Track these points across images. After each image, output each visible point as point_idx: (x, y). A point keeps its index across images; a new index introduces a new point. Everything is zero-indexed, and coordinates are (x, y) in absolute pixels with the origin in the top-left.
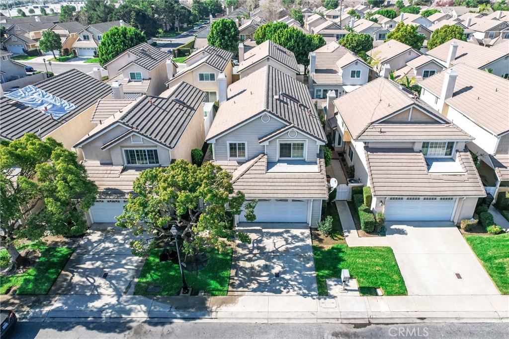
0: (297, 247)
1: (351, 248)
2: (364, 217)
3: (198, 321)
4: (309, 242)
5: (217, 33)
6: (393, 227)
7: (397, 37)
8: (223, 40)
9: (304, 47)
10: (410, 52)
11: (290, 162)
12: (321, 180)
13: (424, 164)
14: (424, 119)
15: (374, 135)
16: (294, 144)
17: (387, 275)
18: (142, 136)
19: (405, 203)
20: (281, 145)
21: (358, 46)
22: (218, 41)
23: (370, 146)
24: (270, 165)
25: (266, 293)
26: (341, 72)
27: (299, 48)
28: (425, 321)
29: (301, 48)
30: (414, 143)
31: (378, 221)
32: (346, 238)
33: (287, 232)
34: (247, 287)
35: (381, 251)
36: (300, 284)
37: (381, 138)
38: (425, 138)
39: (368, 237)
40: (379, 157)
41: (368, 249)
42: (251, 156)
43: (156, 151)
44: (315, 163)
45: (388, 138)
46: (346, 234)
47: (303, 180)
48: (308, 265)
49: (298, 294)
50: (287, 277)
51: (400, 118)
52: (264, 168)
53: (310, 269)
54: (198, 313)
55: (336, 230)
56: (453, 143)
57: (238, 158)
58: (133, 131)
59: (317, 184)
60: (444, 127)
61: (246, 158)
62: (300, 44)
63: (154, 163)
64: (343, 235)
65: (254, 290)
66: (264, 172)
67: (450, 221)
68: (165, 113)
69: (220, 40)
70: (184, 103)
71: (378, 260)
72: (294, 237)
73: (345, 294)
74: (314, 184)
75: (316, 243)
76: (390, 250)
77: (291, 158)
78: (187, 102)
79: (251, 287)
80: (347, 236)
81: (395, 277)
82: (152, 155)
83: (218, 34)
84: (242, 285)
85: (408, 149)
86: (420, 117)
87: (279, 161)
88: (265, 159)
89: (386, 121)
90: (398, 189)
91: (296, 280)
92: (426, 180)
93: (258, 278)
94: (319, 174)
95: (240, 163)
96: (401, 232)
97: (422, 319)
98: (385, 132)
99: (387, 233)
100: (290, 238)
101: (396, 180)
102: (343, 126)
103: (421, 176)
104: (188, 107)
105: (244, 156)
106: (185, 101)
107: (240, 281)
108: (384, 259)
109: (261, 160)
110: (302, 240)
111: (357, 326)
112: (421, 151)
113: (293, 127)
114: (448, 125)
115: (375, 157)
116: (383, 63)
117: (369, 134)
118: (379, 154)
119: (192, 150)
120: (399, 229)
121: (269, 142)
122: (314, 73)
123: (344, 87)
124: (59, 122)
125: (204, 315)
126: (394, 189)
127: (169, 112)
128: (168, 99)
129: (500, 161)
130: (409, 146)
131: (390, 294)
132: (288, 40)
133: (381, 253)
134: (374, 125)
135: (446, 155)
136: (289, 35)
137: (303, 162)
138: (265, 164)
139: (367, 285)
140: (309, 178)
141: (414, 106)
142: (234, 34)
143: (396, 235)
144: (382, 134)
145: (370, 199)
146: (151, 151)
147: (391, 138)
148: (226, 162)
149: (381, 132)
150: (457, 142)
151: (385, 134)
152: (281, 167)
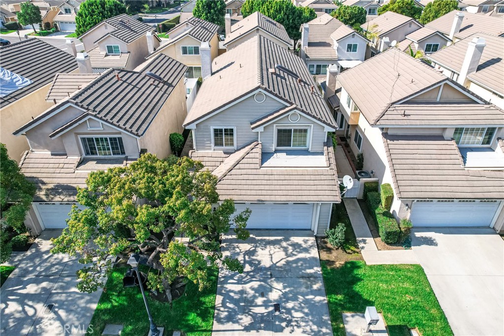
0: (299, 260)
1: (371, 267)
2: (384, 224)
4: (314, 253)
5: (203, 6)
6: (418, 235)
7: (393, 9)
8: (209, 14)
9: (294, 20)
10: (410, 24)
11: (289, 153)
12: (330, 177)
13: (459, 156)
14: (457, 97)
15: (395, 120)
16: (295, 131)
17: (423, 309)
18: (101, 121)
19: (435, 206)
20: (279, 131)
21: (350, 19)
22: (204, 14)
23: (390, 132)
24: (265, 156)
26: (336, 45)
27: (289, 21)
29: (291, 21)
30: (444, 129)
31: (403, 230)
32: (362, 251)
33: (286, 240)
34: (237, 322)
35: (409, 270)
36: (307, 314)
37: (405, 123)
38: (459, 123)
39: (389, 249)
40: (401, 147)
41: (392, 268)
42: (241, 145)
43: (120, 139)
44: (322, 154)
45: (414, 122)
46: (361, 245)
47: (307, 177)
48: (315, 287)
49: (304, 332)
50: (290, 305)
51: (426, 98)
52: (258, 161)
53: (317, 293)
55: (349, 241)
56: (494, 129)
57: (224, 147)
58: (88, 115)
59: (326, 182)
60: (483, 108)
61: (235, 147)
62: (290, 17)
63: (119, 154)
64: (357, 247)
65: (247, 328)
66: (258, 166)
67: (489, 227)
68: (136, 90)
69: (206, 14)
70: (160, 79)
71: (407, 285)
72: (296, 246)
74: (322, 182)
75: (325, 256)
76: (419, 270)
77: (291, 148)
78: (164, 77)
79: (242, 323)
80: (363, 248)
81: (434, 311)
82: (116, 144)
83: (204, 7)
84: (231, 318)
85: (437, 136)
86: (452, 96)
87: (276, 151)
88: (258, 150)
89: (410, 101)
90: (428, 189)
91: (300, 310)
92: (464, 178)
94: (328, 169)
95: (228, 153)
96: (430, 242)
98: (409, 115)
99: (412, 243)
100: (290, 248)
101: (425, 177)
102: (349, 106)
103: (456, 172)
104: (165, 83)
105: (232, 145)
106: (162, 76)
107: (228, 311)
108: (414, 283)
109: (253, 151)
110: (306, 250)
112: (452, 139)
113: (295, 108)
114: (488, 106)
115: (397, 147)
116: (381, 37)
117: (390, 117)
118: (400, 142)
119: (170, 135)
120: (426, 238)
121: (264, 127)
122: (307, 47)
123: (339, 62)
124: (5, 101)
126: (423, 189)
127: (140, 89)
128: (140, 73)
130: (438, 132)
132: (278, 11)
133: (409, 274)
134: (395, 105)
135: (483, 143)
136: (278, 7)
137: (306, 152)
138: (259, 156)
139: (398, 324)
140: (315, 174)
141: (447, 82)
142: (221, 8)
143: (424, 247)
144: (406, 117)
145: (390, 200)
146: (115, 139)
147: (418, 122)
148: (210, 152)
149: (405, 115)
150: (500, 128)
151: (409, 117)
152: (280, 160)
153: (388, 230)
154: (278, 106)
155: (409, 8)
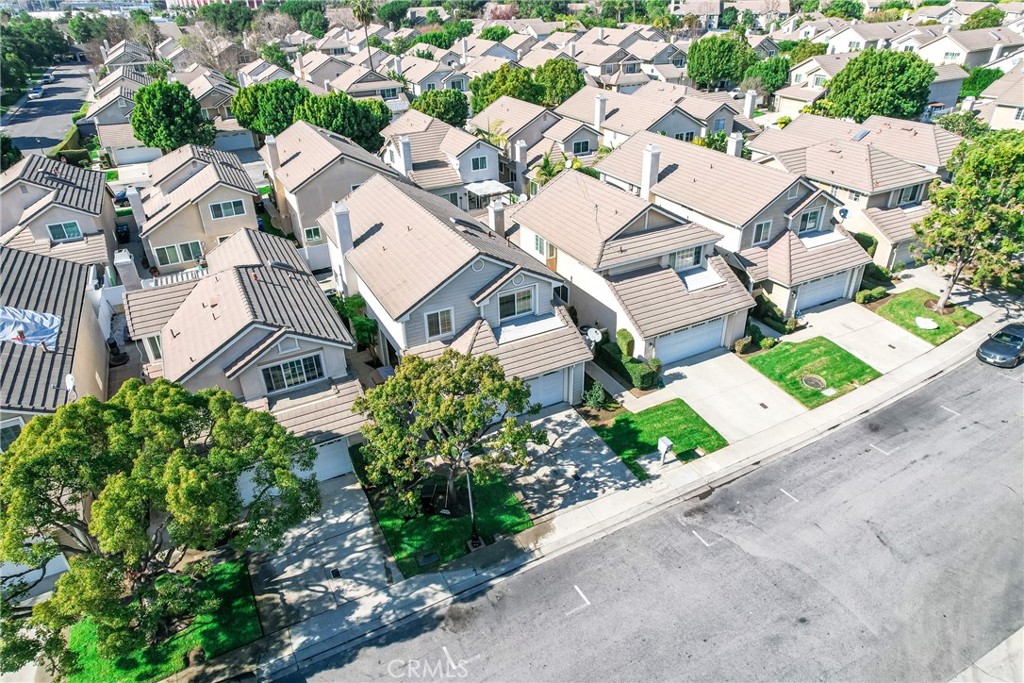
0: (574, 436)
1: (639, 414)
2: (636, 372)
3: (523, 570)
4: (584, 424)
5: (156, 113)
6: (667, 373)
8: (172, 127)
11: (518, 322)
12: (573, 336)
13: (680, 282)
14: (663, 222)
15: (614, 259)
16: (519, 295)
18: (296, 337)
19: (674, 338)
20: (502, 301)
23: (611, 274)
24: (496, 331)
25: (578, 503)
26: (454, 163)
28: (761, 464)
30: (660, 258)
31: (654, 370)
32: (624, 405)
33: (549, 421)
34: (551, 506)
35: (673, 405)
36: (610, 477)
37: (624, 260)
38: (671, 249)
39: (646, 395)
40: (627, 286)
41: (657, 408)
42: (461, 327)
44: (552, 315)
45: (632, 257)
46: (620, 400)
47: (551, 342)
48: (604, 452)
49: (616, 489)
50: (590, 475)
52: (492, 339)
53: (608, 457)
54: (517, 561)
55: (608, 401)
56: (700, 247)
57: (441, 335)
58: (285, 333)
59: (571, 342)
60: (688, 228)
61: (454, 332)
64: (616, 403)
65: (563, 506)
66: (495, 345)
67: (720, 347)
69: (167, 127)
70: (291, 267)
71: (676, 418)
72: (562, 424)
73: (667, 469)
74: (568, 343)
75: (594, 423)
76: (680, 402)
77: (516, 316)
79: (555, 504)
80: (623, 402)
81: (706, 429)
82: (312, 365)
83: (158, 114)
84: (542, 506)
85: (652, 267)
86: (659, 222)
87: (503, 324)
88: (486, 326)
89: (622, 235)
90: (666, 321)
91: (602, 475)
92: (691, 302)
93: (556, 490)
94: (568, 327)
95: (448, 342)
96: (679, 376)
97: (757, 463)
98: (627, 250)
99: (664, 382)
100: (558, 428)
101: (659, 311)
103: (683, 299)
105: (450, 329)
107: (536, 502)
108: (681, 414)
109: (481, 329)
110: (574, 425)
111: (703, 496)
112: (669, 267)
113: (522, 269)
114: (690, 225)
115: (623, 287)
116: (513, 139)
117: (609, 257)
118: (625, 281)
120: (674, 374)
122: (412, 172)
123: (466, 187)
124: (64, 354)
125: (526, 559)
126: (661, 323)
127: (288, 288)
128: (264, 266)
129: (748, 258)
130: (654, 263)
131: (711, 450)
133: (674, 408)
134: (609, 243)
135: (695, 264)
137: (534, 318)
138: (490, 333)
139: (684, 450)
140: (556, 336)
141: (651, 208)
142: (193, 111)
143: (676, 382)
144: (623, 254)
145: (631, 345)
147: (636, 256)
148: (426, 347)
149: (622, 251)
150: (705, 246)
151: (627, 253)
152: (510, 333)
153: (643, 374)
154: (498, 271)
155: (527, 86)
